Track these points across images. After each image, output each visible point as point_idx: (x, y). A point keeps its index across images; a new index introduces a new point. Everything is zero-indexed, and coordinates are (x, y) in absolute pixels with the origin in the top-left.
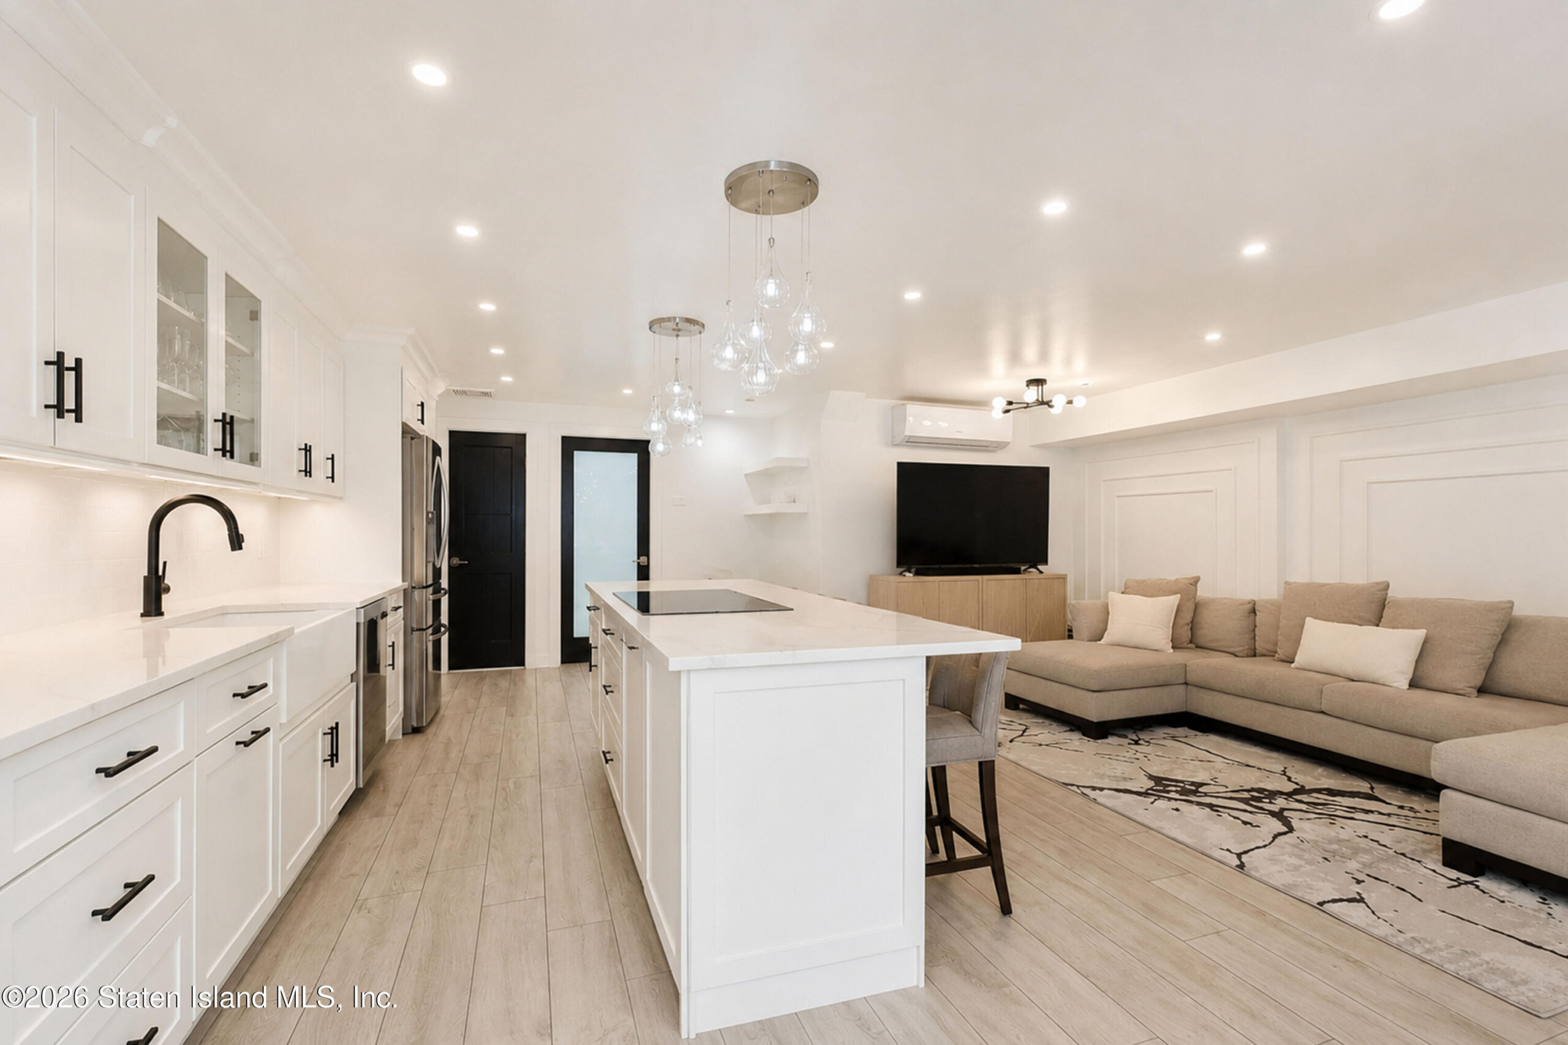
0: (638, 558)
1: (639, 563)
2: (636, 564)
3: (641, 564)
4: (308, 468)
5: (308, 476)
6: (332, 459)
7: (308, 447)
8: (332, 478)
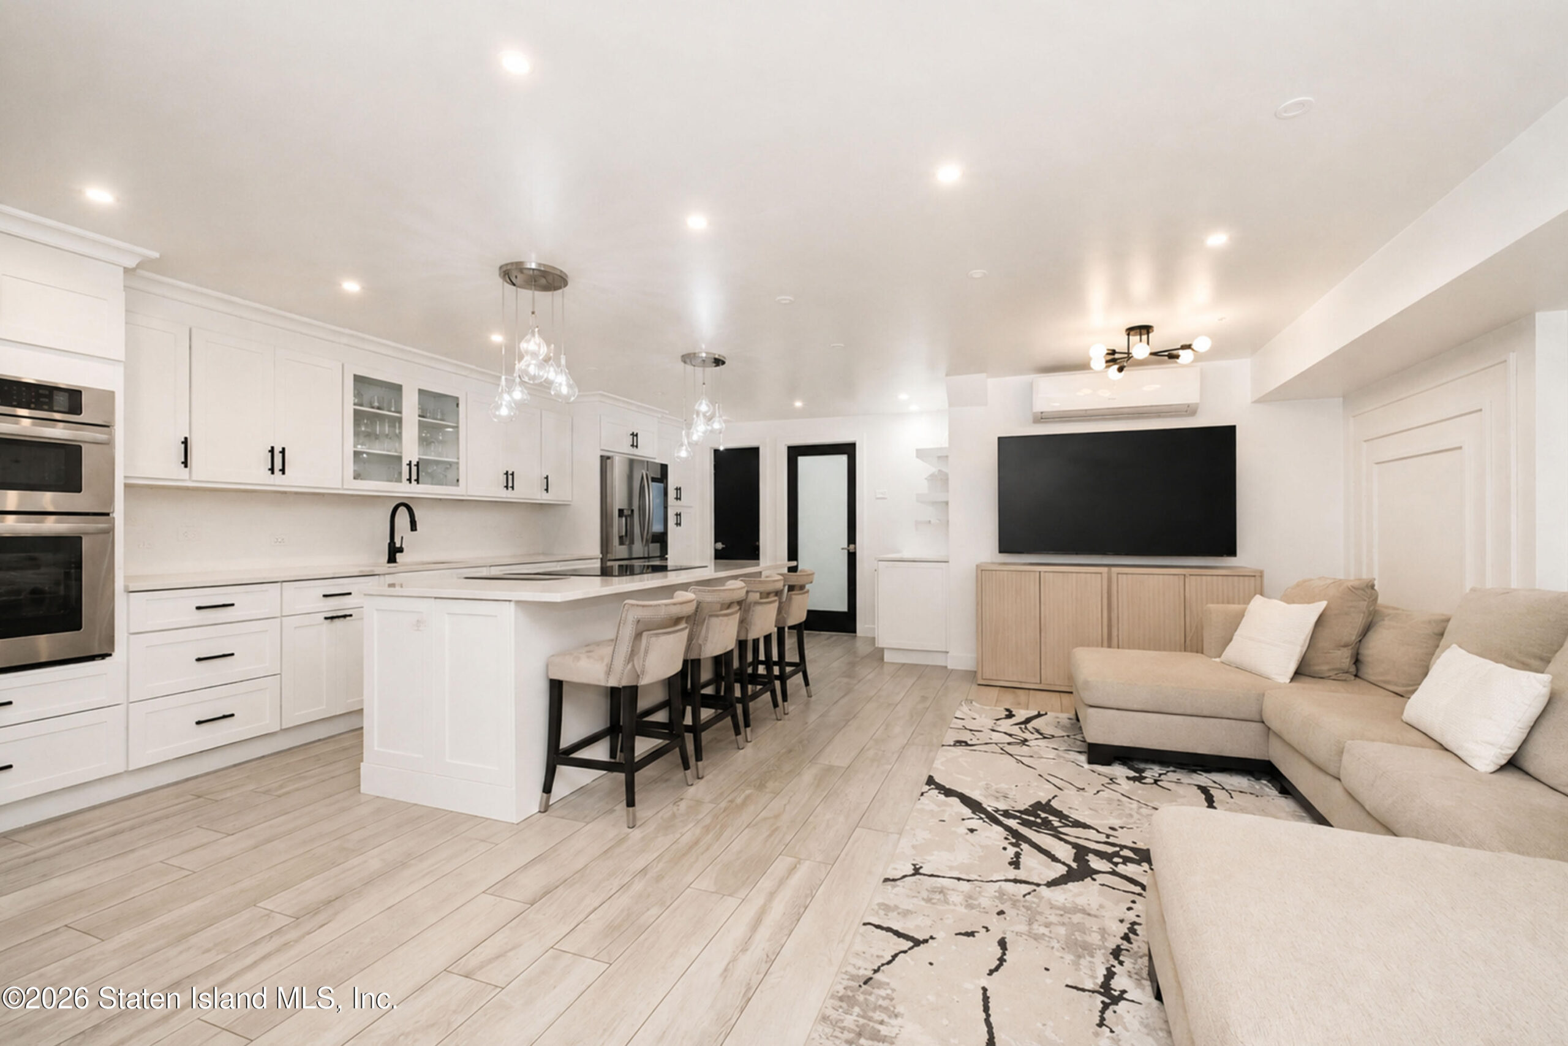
0: (848, 546)
1: (848, 551)
2: (846, 551)
3: (851, 551)
4: (510, 484)
5: (510, 489)
6: (547, 478)
7: (510, 472)
8: (547, 490)
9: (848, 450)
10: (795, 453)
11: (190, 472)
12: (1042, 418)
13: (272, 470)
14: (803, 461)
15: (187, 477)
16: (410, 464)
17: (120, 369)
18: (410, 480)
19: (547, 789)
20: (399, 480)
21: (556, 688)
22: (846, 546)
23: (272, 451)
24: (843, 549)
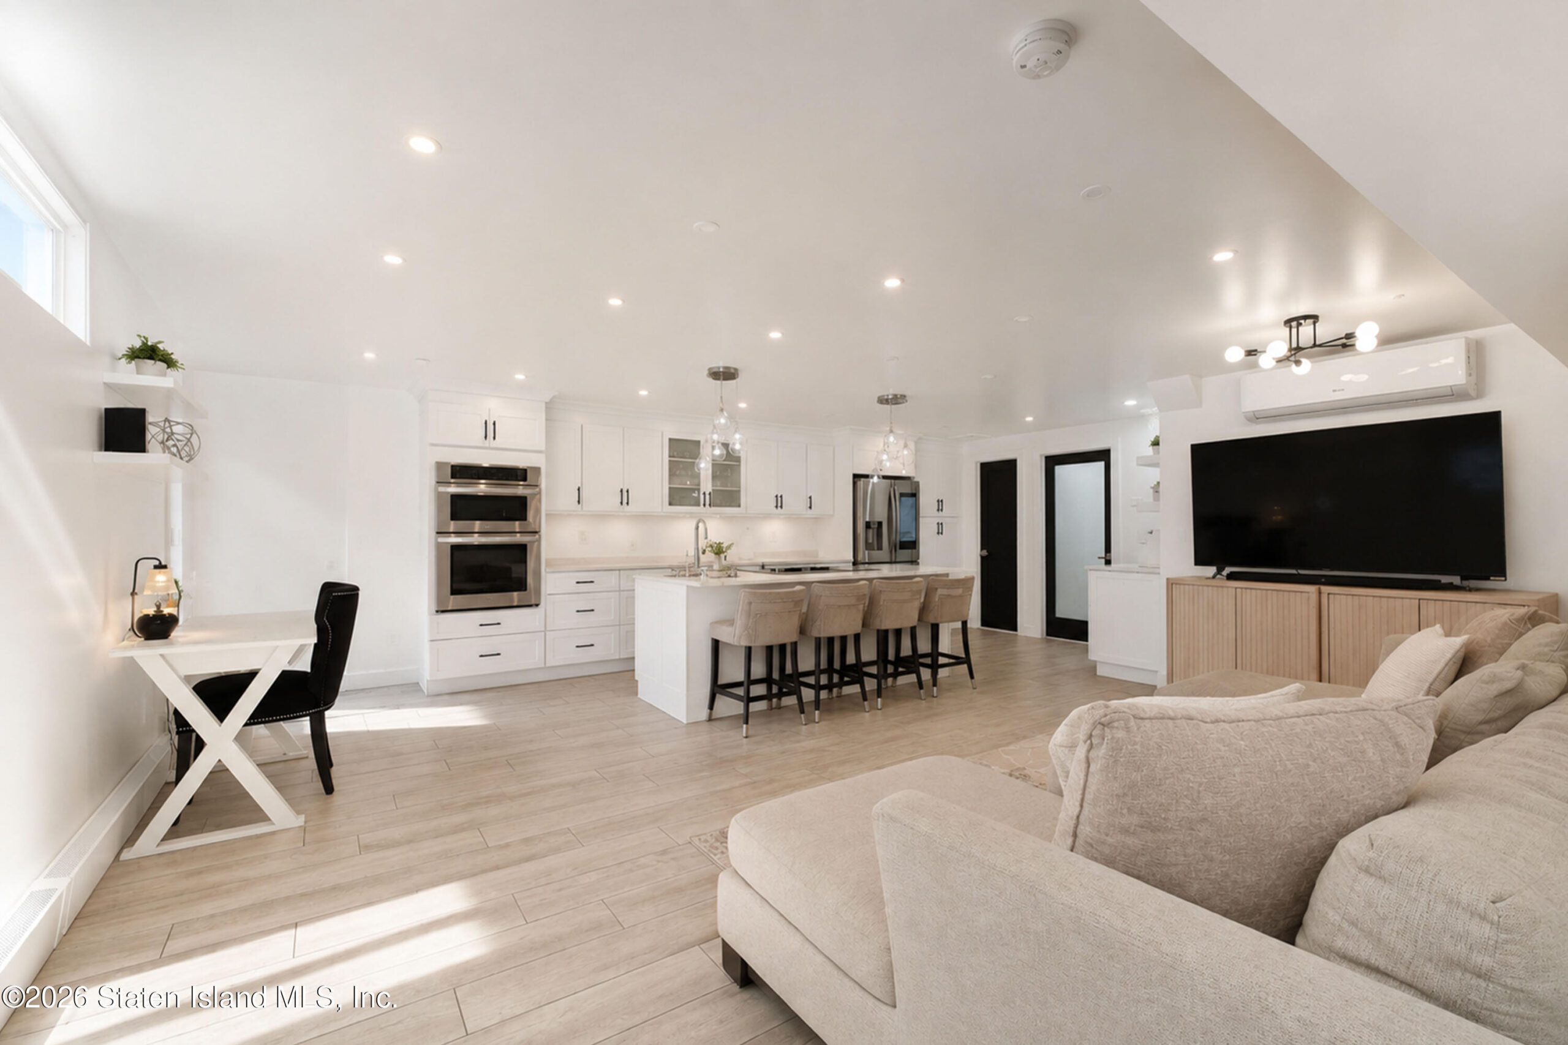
0: (1105, 555)
1: (1105, 560)
2: (1103, 561)
3: (1107, 560)
4: (779, 505)
5: (779, 508)
6: (810, 498)
7: (779, 495)
8: (810, 507)
9: (1103, 456)
10: (1052, 462)
11: (582, 508)
12: (1256, 418)
13: (622, 503)
14: (1060, 470)
15: (580, 509)
16: (704, 494)
17: (543, 456)
18: (704, 505)
19: (711, 707)
20: (699, 505)
21: (716, 645)
22: (1103, 556)
23: (622, 491)
24: (1099, 558)
